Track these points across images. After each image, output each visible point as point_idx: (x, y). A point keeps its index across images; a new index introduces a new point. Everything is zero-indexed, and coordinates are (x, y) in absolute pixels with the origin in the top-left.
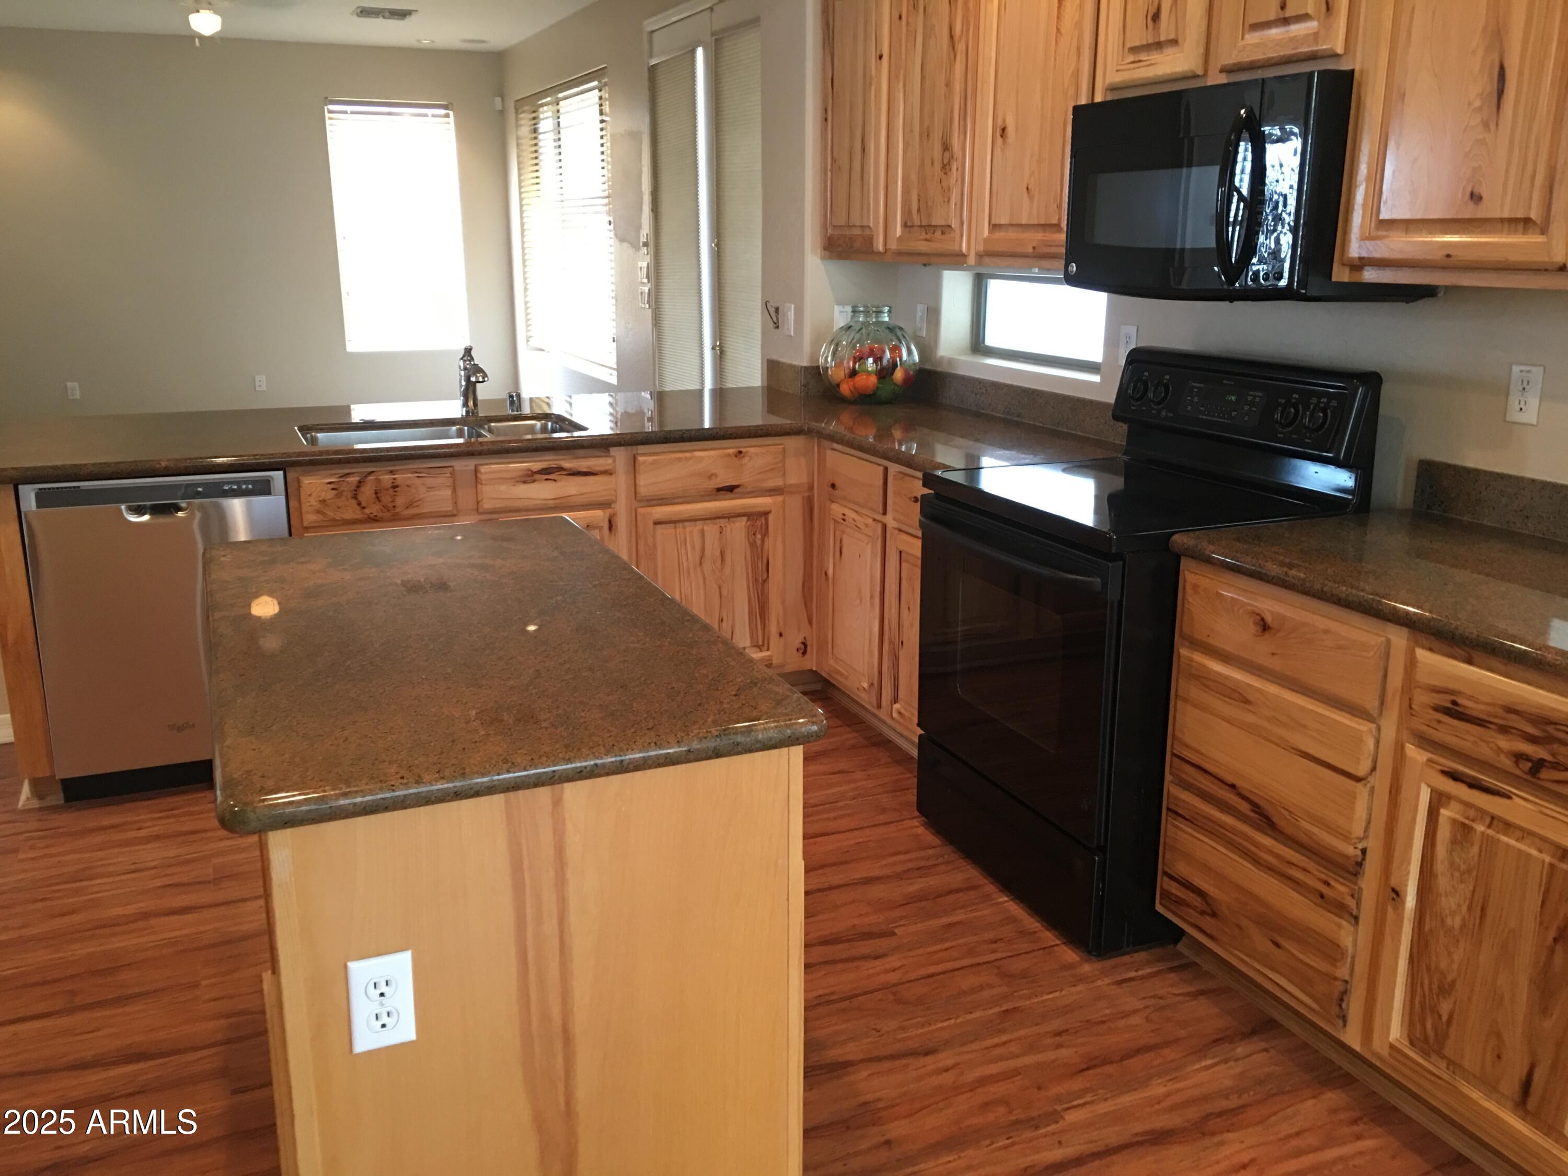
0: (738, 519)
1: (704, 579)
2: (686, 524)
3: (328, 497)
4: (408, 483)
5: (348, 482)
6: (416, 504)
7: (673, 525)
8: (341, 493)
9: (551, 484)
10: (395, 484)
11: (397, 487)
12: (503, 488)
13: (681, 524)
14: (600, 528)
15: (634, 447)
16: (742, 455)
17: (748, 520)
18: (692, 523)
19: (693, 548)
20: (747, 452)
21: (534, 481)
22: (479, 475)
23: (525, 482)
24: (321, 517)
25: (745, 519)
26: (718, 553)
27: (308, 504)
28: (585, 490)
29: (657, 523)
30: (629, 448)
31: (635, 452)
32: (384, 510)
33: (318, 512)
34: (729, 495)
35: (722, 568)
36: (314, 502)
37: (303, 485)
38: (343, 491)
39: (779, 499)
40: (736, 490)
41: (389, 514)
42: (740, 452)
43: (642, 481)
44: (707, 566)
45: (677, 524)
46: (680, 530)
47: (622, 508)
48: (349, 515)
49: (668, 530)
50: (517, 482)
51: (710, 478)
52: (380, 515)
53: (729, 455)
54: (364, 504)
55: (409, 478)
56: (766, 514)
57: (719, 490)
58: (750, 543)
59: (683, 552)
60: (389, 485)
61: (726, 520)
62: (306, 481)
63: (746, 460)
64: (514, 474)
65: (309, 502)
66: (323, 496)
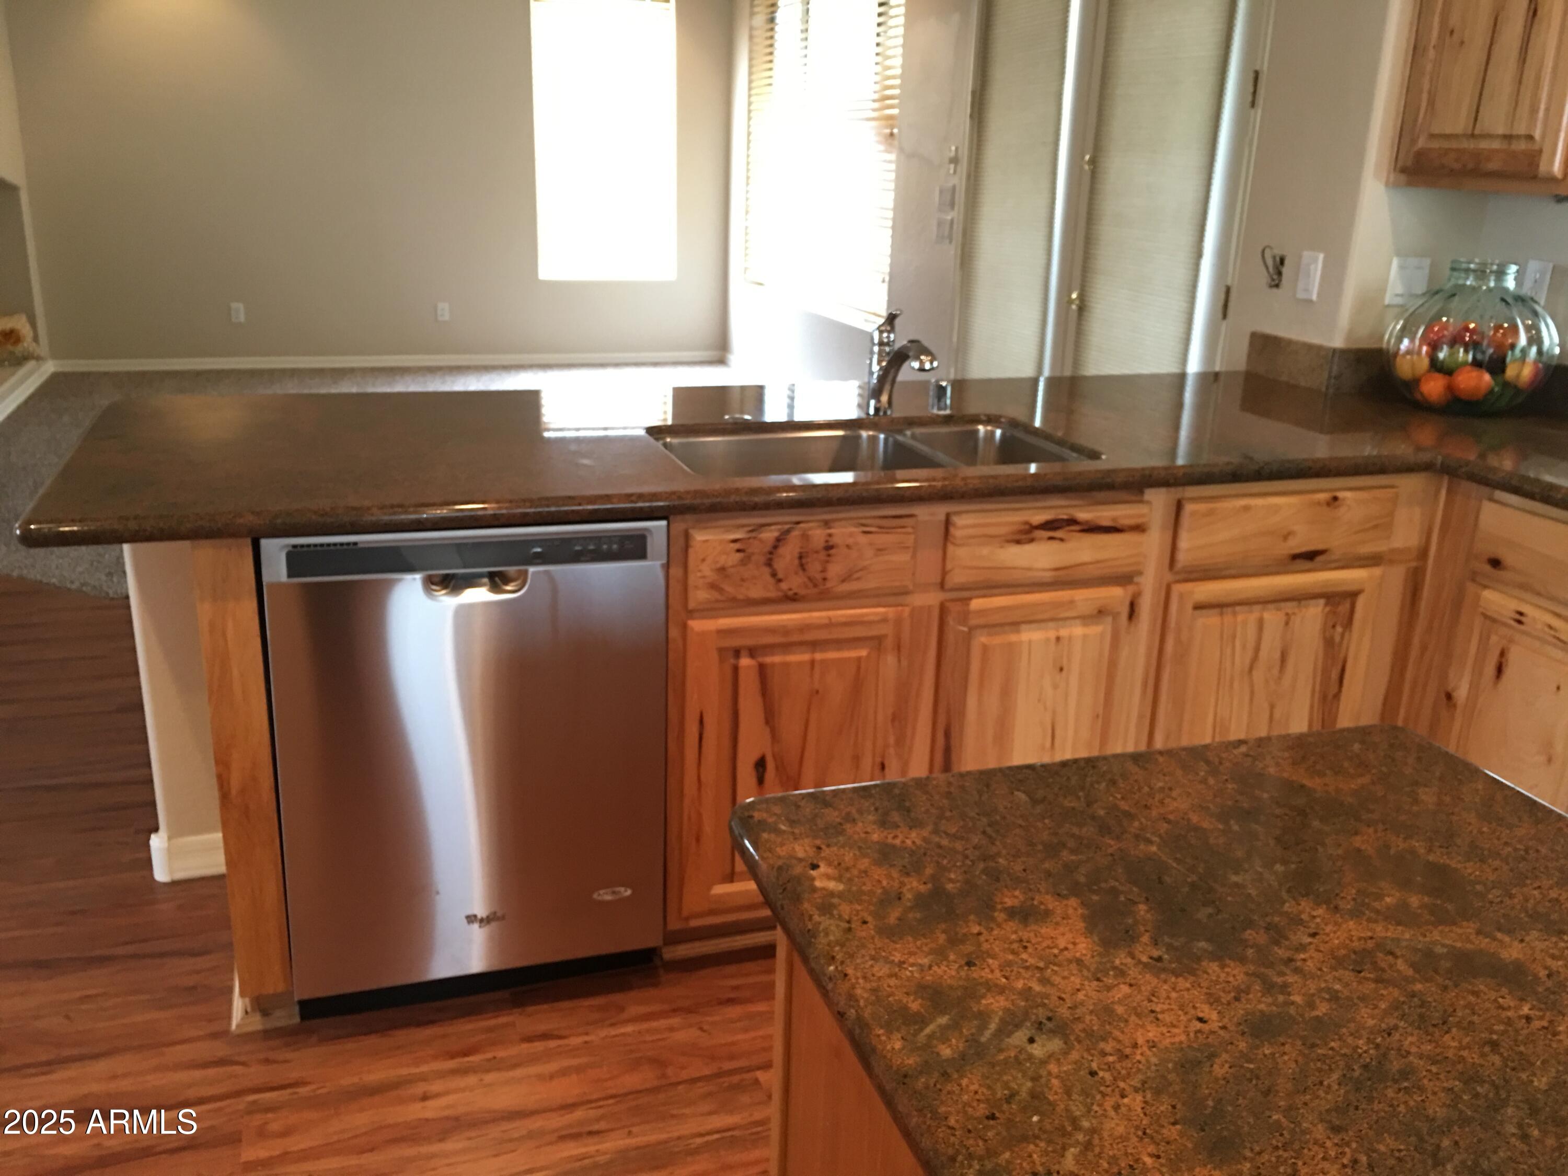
0: (1312, 602)
1: (1252, 693)
2: (1238, 608)
3: (730, 563)
4: (850, 541)
5: (761, 540)
6: (856, 576)
7: (1217, 611)
8: (749, 558)
9: (1055, 545)
10: (831, 544)
11: (831, 547)
12: (985, 551)
13: (1230, 610)
14: (1116, 616)
15: (1180, 489)
16: (1337, 503)
17: (1326, 605)
18: (1245, 608)
19: (1244, 647)
20: (1344, 499)
21: (1032, 540)
22: (952, 530)
23: (1018, 542)
24: (715, 595)
25: (1322, 602)
26: (1277, 655)
27: (699, 574)
28: (1100, 555)
29: (1198, 607)
30: (1173, 490)
31: (1179, 496)
32: (810, 585)
33: (713, 586)
34: (1308, 565)
35: (1280, 678)
36: (707, 570)
37: (692, 543)
38: (753, 554)
39: (1377, 571)
40: (1320, 559)
41: (816, 590)
42: (1335, 499)
43: (1184, 543)
44: (1259, 675)
45: (1225, 610)
46: (1228, 619)
47: (1149, 583)
48: (756, 592)
49: (1211, 620)
50: (1008, 541)
51: (1285, 538)
52: (802, 592)
53: (1319, 503)
54: (780, 576)
55: (851, 535)
56: (1353, 596)
57: (1295, 557)
58: (1325, 639)
59: (1228, 651)
60: (822, 544)
61: (1295, 604)
62: (699, 536)
63: (1343, 510)
64: (1003, 530)
65: (700, 571)
66: (723, 561)
